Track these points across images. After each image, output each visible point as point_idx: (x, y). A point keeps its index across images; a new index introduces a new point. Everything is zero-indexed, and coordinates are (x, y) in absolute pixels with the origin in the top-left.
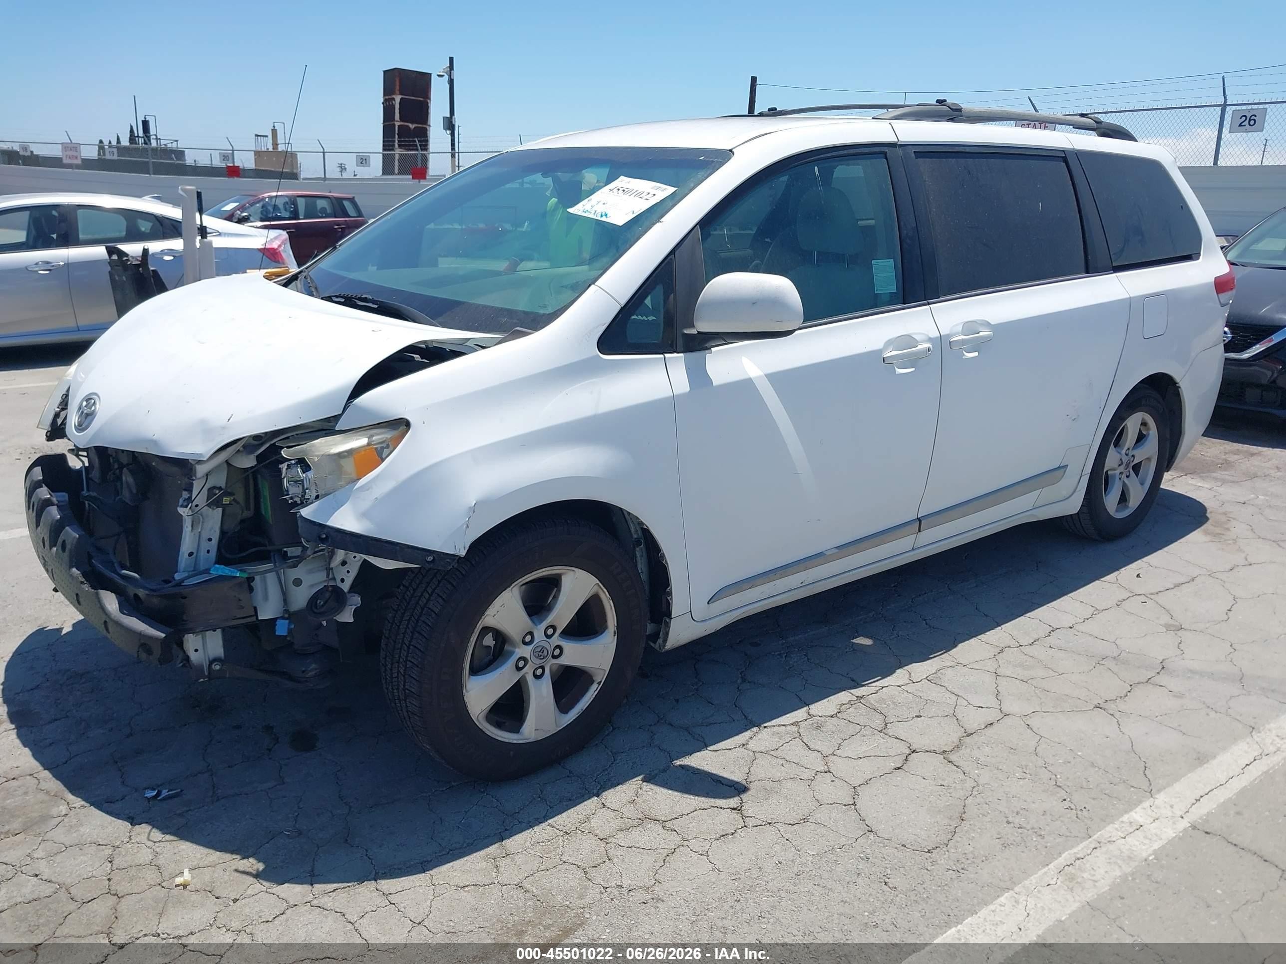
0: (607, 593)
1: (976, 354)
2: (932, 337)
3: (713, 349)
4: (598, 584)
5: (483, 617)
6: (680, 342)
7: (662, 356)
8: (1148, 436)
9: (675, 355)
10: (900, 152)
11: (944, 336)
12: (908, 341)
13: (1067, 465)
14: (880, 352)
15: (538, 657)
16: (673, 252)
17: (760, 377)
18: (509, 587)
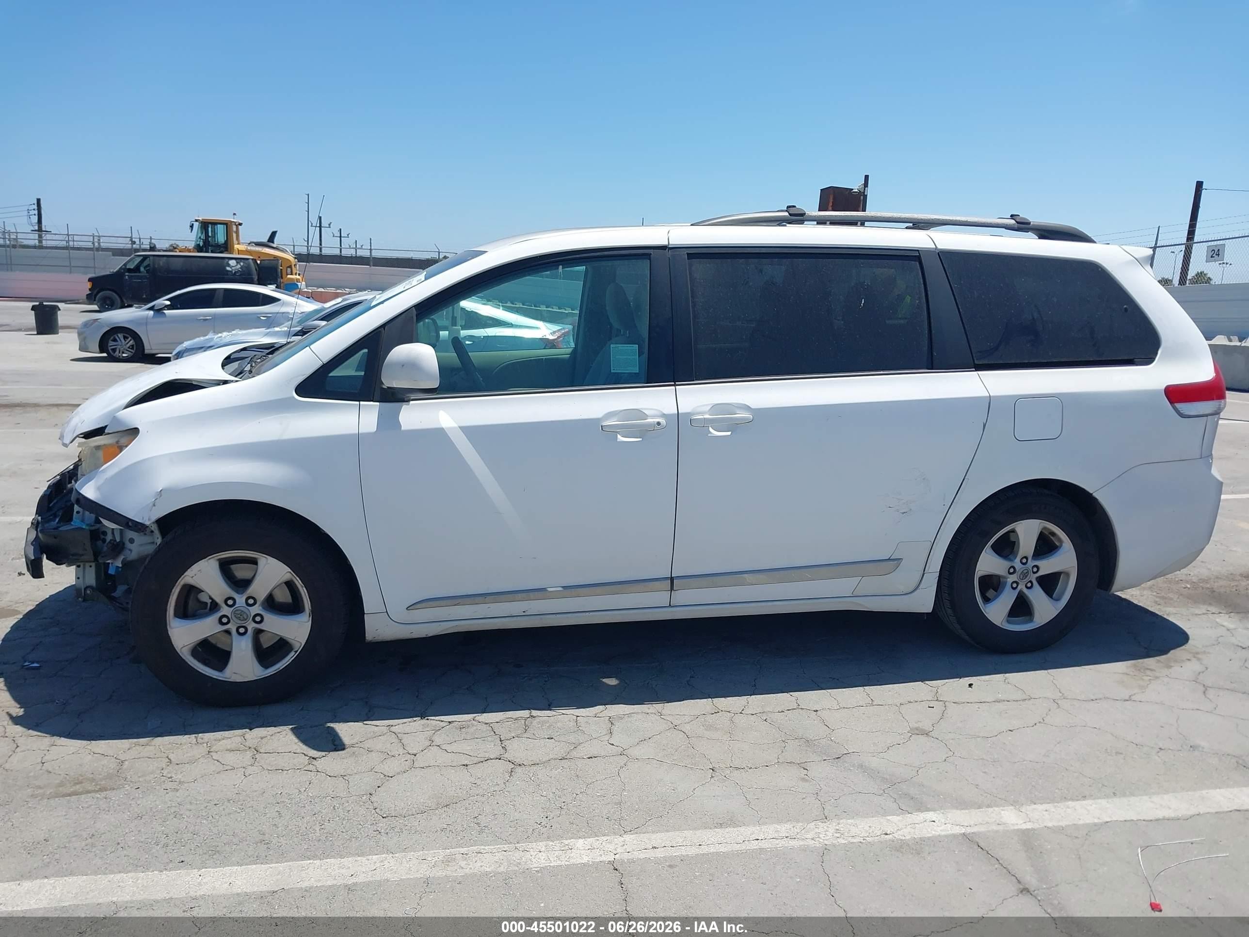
0: (300, 581)
1: (729, 433)
2: (665, 413)
3: (411, 402)
4: (290, 572)
5: (183, 576)
6: (377, 394)
7: (358, 403)
8: (1060, 548)
9: (372, 403)
10: (669, 254)
11: (682, 414)
12: (639, 414)
13: (899, 560)
14: (597, 420)
15: (239, 618)
16: (383, 326)
17: (454, 428)
18: (205, 558)
